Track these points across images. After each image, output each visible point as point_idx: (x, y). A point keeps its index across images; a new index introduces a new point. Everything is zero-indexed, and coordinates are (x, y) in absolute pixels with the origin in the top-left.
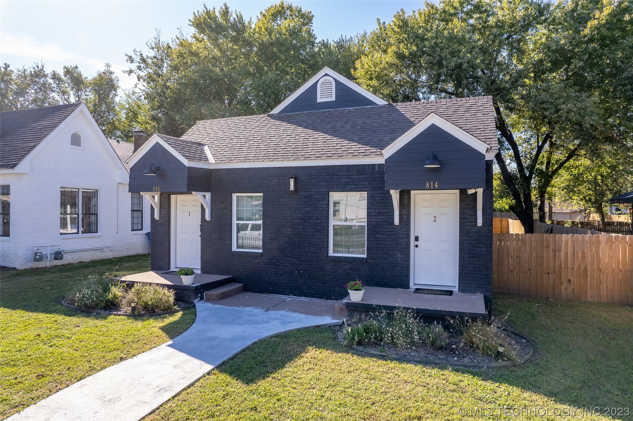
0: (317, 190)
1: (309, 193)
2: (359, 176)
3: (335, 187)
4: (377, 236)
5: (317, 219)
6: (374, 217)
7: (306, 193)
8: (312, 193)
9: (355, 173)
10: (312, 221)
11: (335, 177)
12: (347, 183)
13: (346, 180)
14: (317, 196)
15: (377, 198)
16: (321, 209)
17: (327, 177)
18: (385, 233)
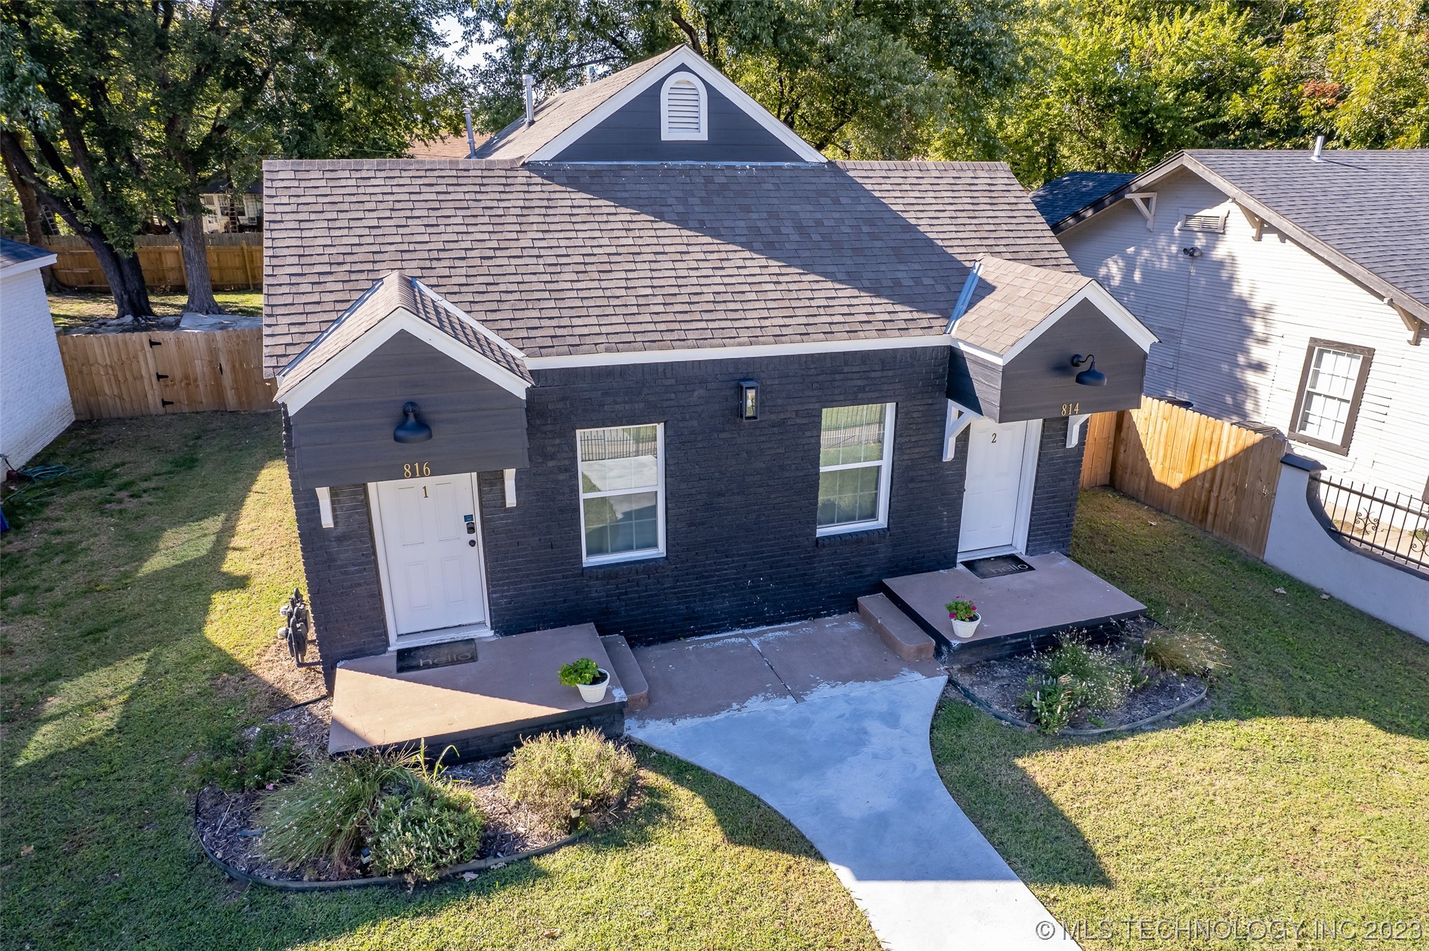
0: (800, 407)
1: (782, 416)
2: (885, 373)
3: (836, 398)
4: (910, 486)
5: (797, 469)
6: (908, 451)
7: (773, 417)
8: (788, 415)
9: (877, 367)
10: (787, 474)
11: (838, 377)
12: (862, 389)
13: (860, 383)
14: (799, 421)
15: (915, 415)
16: (806, 447)
17: (820, 378)
18: (924, 478)
